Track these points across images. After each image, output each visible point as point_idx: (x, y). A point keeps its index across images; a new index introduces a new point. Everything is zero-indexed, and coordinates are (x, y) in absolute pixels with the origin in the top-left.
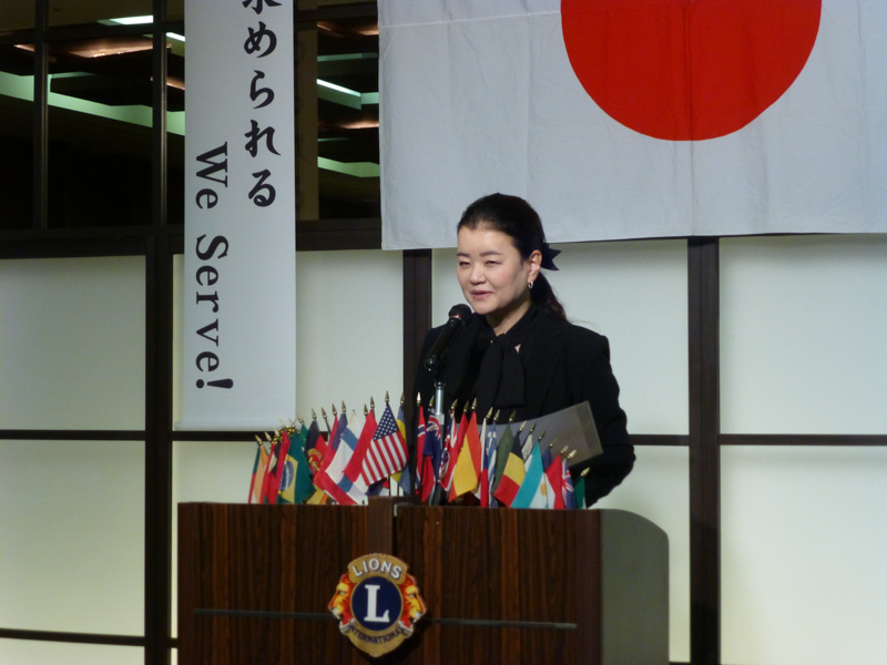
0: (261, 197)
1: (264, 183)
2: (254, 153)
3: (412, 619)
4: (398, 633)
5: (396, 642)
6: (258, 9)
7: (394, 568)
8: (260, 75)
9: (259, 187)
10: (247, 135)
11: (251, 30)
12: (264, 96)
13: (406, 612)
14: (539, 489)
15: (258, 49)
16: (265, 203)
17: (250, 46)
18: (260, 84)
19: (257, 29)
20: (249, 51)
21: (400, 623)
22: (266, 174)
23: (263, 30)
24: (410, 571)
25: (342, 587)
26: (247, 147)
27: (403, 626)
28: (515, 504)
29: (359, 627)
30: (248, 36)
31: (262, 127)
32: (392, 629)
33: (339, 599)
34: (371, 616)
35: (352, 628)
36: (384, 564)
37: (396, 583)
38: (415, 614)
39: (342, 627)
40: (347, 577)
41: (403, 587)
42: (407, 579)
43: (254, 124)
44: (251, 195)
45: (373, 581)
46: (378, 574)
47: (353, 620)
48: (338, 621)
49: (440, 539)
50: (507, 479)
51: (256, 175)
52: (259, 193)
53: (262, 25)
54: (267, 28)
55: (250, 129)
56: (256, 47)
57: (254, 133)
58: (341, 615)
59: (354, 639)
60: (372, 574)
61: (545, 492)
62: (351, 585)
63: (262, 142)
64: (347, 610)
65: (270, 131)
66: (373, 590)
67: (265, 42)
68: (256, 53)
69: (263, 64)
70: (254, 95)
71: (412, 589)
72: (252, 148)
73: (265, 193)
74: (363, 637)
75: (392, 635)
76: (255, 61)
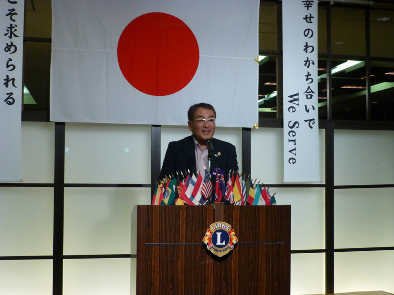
0: (9, 102)
1: (11, 97)
2: (7, 86)
3: (233, 243)
4: (228, 248)
5: (228, 251)
6: (10, 37)
7: (226, 226)
8: (10, 60)
9: (8, 98)
10: (5, 80)
11: (7, 44)
12: (11, 67)
13: (231, 241)
14: (260, 199)
15: (10, 51)
16: (11, 104)
17: (7, 49)
18: (10, 63)
19: (10, 44)
20: (6, 51)
21: (229, 245)
22: (11, 94)
23: (12, 44)
24: (232, 228)
25: (208, 233)
26: (4, 84)
27: (230, 246)
28: (254, 204)
29: (214, 247)
30: (6, 46)
31: (10, 78)
32: (226, 247)
33: (207, 238)
34: (219, 243)
35: (212, 247)
36: (223, 225)
37: (227, 231)
38: (234, 242)
39: (208, 247)
40: (210, 230)
41: (230, 233)
42: (231, 230)
43: (7, 76)
44: (5, 101)
45: (219, 231)
46: (221, 228)
47: (212, 245)
48: (206, 245)
49: (239, 216)
50: (250, 196)
51: (8, 94)
52: (9, 100)
53: (12, 43)
54: (14, 44)
55: (6, 78)
56: (9, 50)
57: (7, 79)
58: (208, 244)
59: (212, 251)
60: (219, 229)
61: (261, 200)
62: (211, 233)
63: (10, 83)
64: (210, 241)
65: (13, 79)
66: (219, 234)
67: (13, 49)
68: (9, 52)
69: (12, 56)
70: (8, 66)
71: (233, 233)
72: (6, 85)
73: (11, 100)
74: (216, 250)
75: (226, 249)
76: (8, 55)
